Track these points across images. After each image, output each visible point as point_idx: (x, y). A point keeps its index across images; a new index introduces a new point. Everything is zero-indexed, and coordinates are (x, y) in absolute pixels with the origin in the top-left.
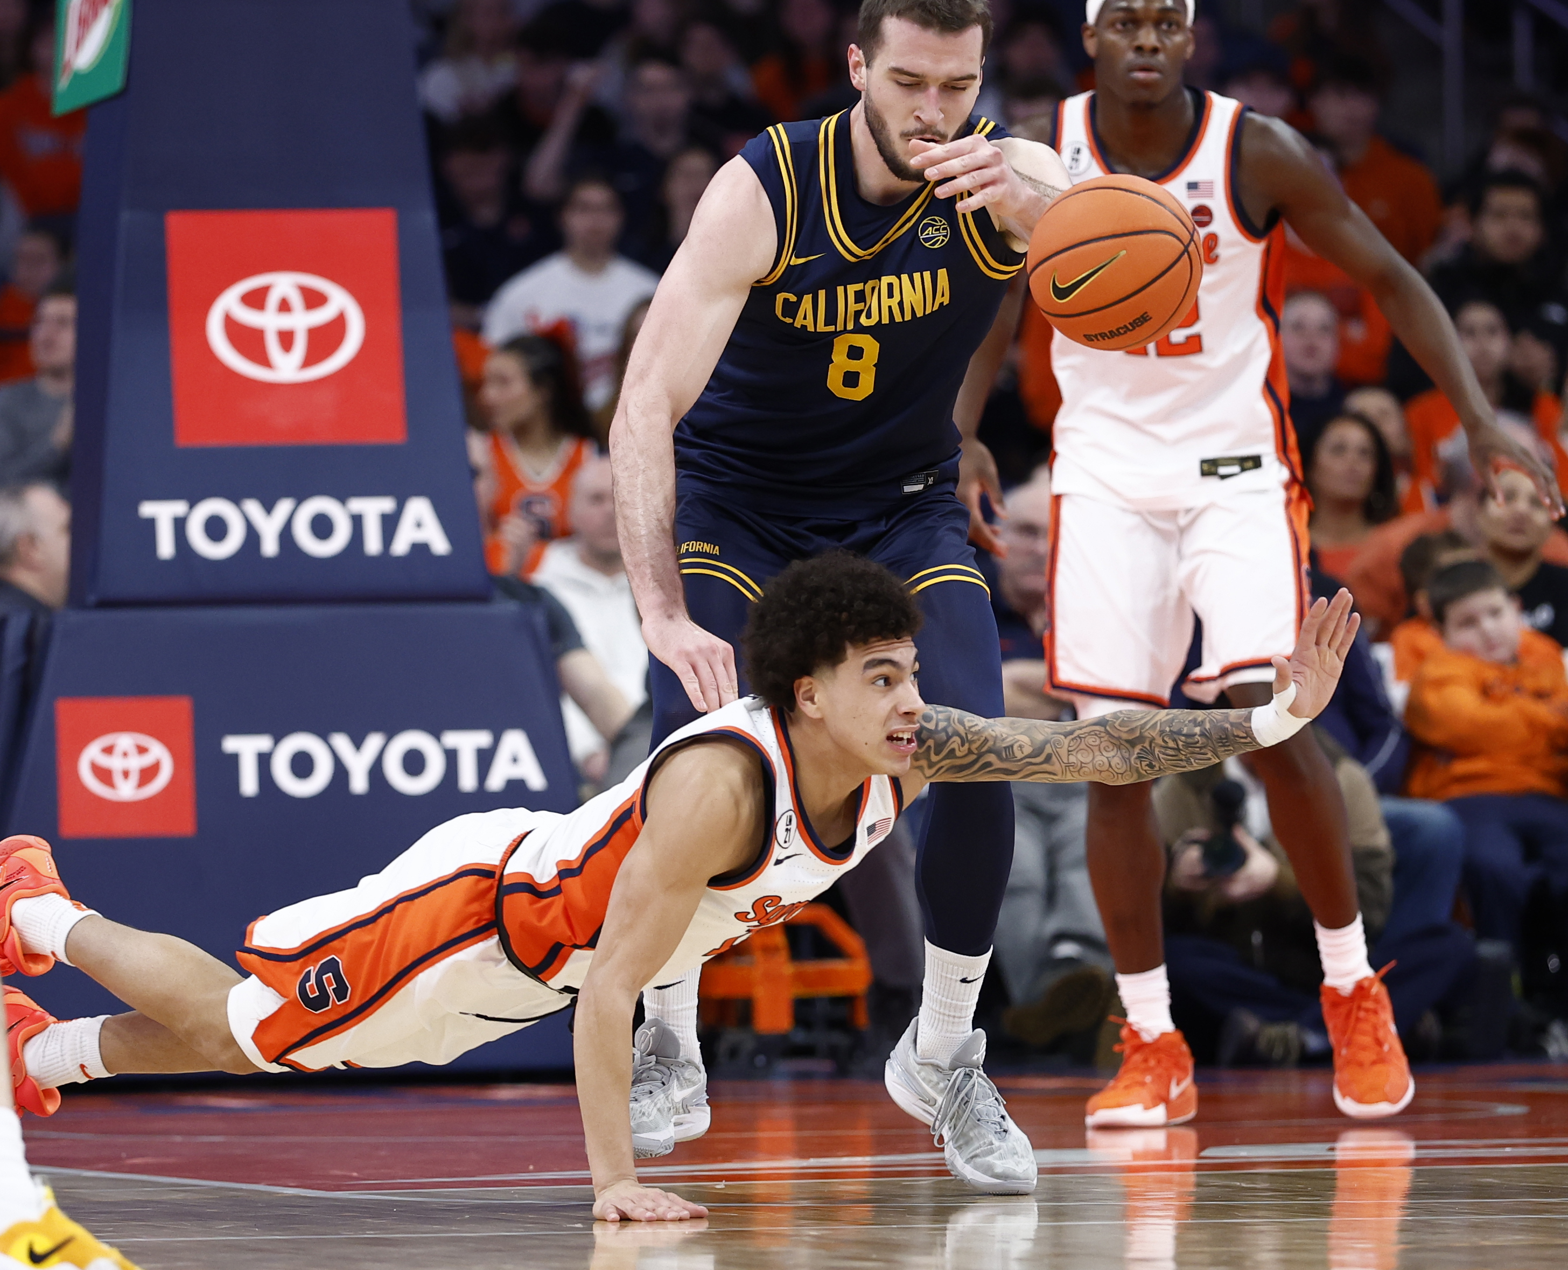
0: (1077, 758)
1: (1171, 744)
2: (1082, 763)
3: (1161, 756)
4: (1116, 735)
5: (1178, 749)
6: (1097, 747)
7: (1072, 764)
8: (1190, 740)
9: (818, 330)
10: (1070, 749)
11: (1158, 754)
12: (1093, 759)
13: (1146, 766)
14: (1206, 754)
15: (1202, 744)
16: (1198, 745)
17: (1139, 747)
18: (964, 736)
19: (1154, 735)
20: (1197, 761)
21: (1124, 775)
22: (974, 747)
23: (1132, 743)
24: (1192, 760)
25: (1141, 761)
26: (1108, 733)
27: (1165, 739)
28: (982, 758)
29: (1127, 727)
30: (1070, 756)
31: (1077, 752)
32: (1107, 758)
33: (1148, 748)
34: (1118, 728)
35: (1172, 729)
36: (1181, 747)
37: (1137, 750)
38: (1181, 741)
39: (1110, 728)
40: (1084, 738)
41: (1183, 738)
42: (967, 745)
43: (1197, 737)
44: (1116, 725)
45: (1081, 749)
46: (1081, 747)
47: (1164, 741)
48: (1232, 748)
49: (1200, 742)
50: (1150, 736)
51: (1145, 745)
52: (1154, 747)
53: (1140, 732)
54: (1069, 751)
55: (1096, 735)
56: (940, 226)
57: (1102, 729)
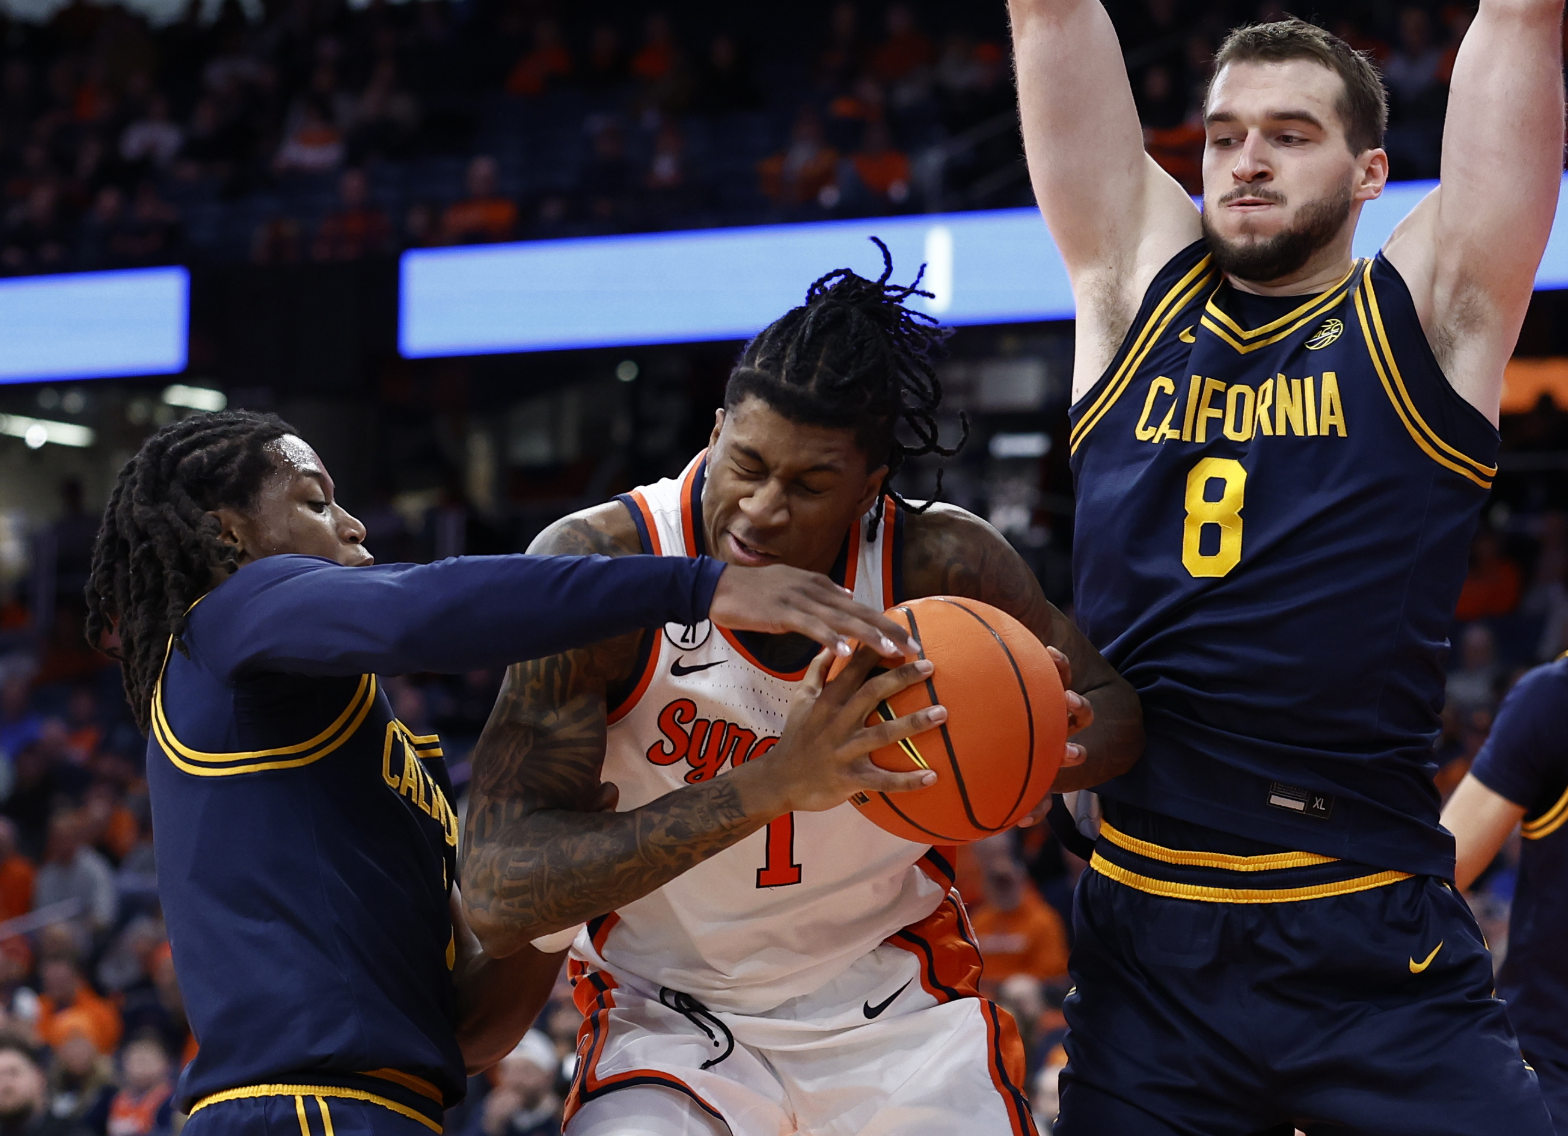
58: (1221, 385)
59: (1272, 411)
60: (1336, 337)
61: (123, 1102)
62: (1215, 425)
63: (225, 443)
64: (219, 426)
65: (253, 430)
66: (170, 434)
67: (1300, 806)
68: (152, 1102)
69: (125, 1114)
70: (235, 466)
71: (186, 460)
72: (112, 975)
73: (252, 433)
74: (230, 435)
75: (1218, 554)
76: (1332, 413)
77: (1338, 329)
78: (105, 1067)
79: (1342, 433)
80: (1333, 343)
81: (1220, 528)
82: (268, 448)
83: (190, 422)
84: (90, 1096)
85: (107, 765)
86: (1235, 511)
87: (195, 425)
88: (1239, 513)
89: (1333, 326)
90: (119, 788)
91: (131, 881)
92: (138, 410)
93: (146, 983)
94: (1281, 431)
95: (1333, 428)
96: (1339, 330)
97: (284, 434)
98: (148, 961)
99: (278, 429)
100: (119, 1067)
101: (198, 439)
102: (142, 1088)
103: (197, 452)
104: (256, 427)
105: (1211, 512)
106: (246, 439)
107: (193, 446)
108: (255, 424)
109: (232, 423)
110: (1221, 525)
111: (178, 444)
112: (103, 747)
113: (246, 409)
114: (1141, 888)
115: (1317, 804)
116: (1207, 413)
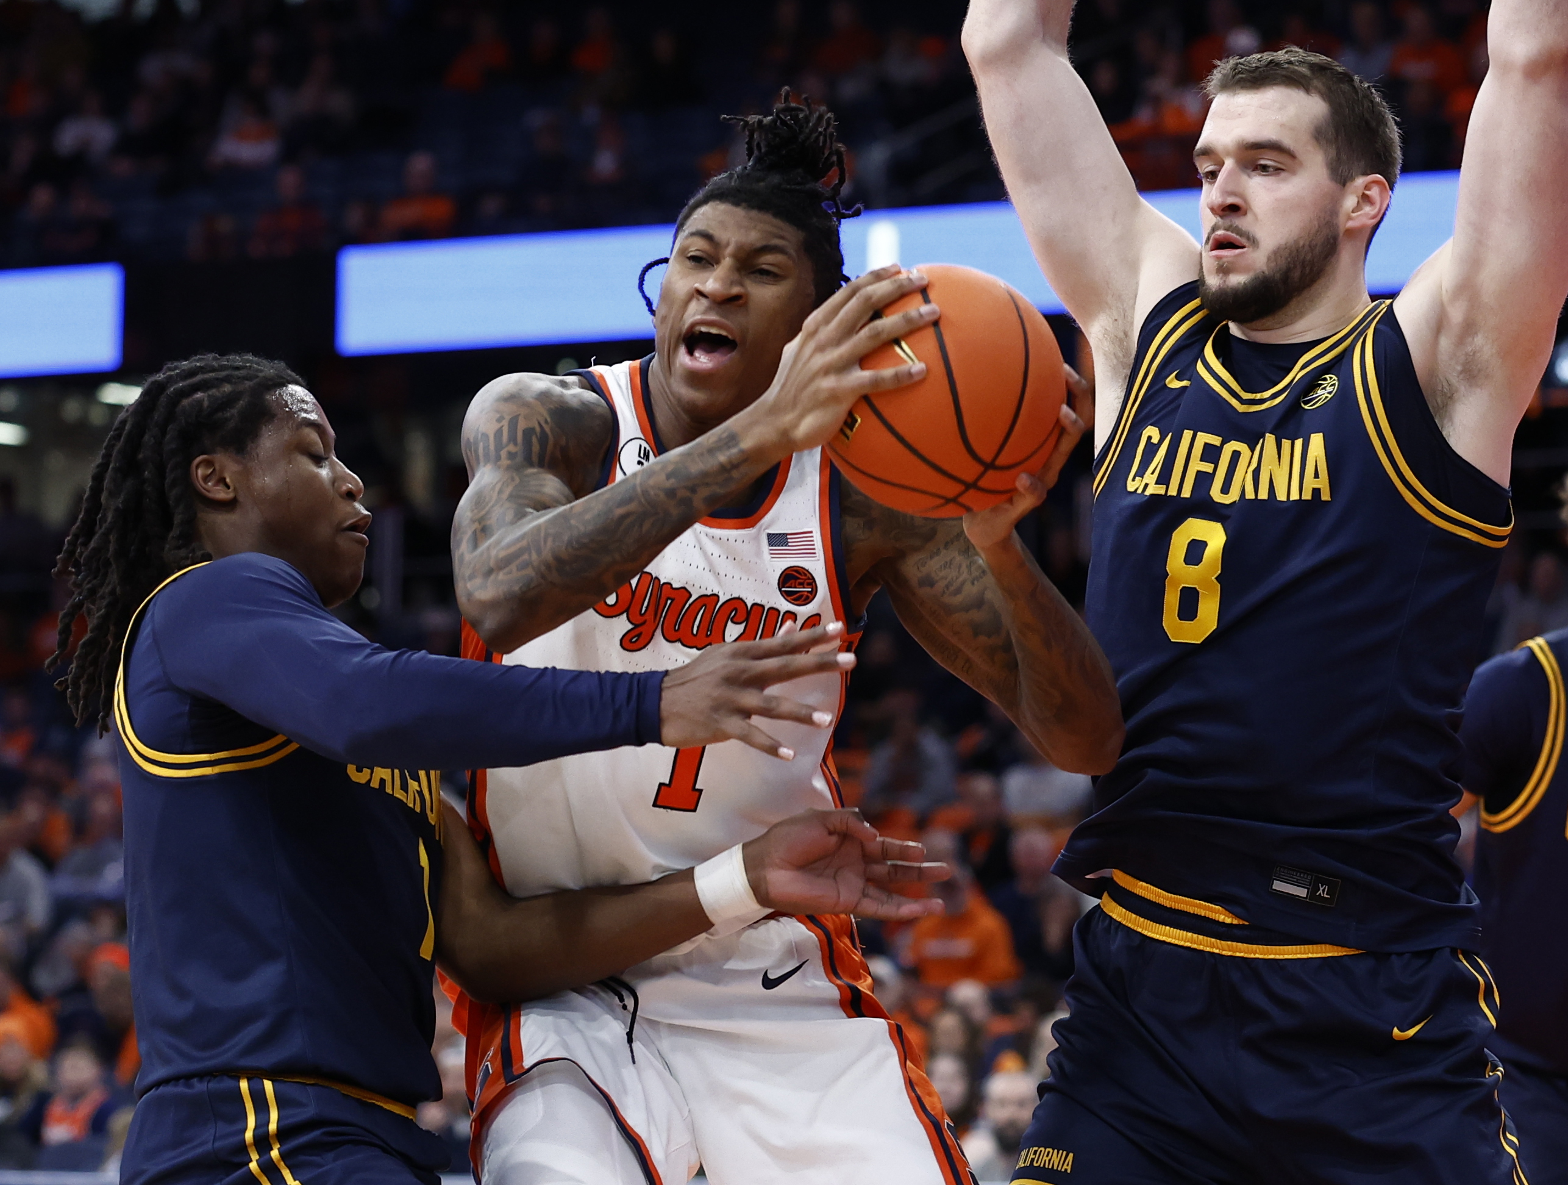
58: (1216, 440)
60: (1330, 396)
61: (57, 1108)
62: (1204, 480)
63: (227, 388)
64: (224, 370)
65: (257, 377)
66: (172, 373)
67: (1302, 892)
68: (86, 1108)
69: (60, 1120)
70: (234, 411)
71: (185, 402)
72: (45, 979)
73: (255, 381)
74: (234, 380)
75: (1196, 620)
76: (1316, 476)
77: (1333, 387)
78: (39, 1073)
79: (1326, 496)
80: (1325, 403)
81: (1198, 592)
82: (271, 397)
83: (195, 363)
84: (25, 1102)
85: (41, 767)
86: (1213, 576)
87: (200, 366)
88: (1216, 578)
89: (1329, 383)
90: (53, 791)
91: (66, 885)
92: (72, 409)
93: (80, 987)
94: (1263, 495)
95: (1316, 492)
96: (1334, 389)
97: (290, 384)
98: (82, 965)
99: (283, 378)
100: (53, 1072)
101: (200, 382)
102: (77, 1095)
103: (199, 395)
104: (261, 375)
105: (1191, 576)
106: (249, 386)
107: (196, 388)
108: (261, 371)
109: (237, 368)
110: (1199, 590)
111: (181, 385)
112: (38, 749)
113: (255, 355)
114: (1139, 930)
115: (1321, 891)
116: (1198, 465)
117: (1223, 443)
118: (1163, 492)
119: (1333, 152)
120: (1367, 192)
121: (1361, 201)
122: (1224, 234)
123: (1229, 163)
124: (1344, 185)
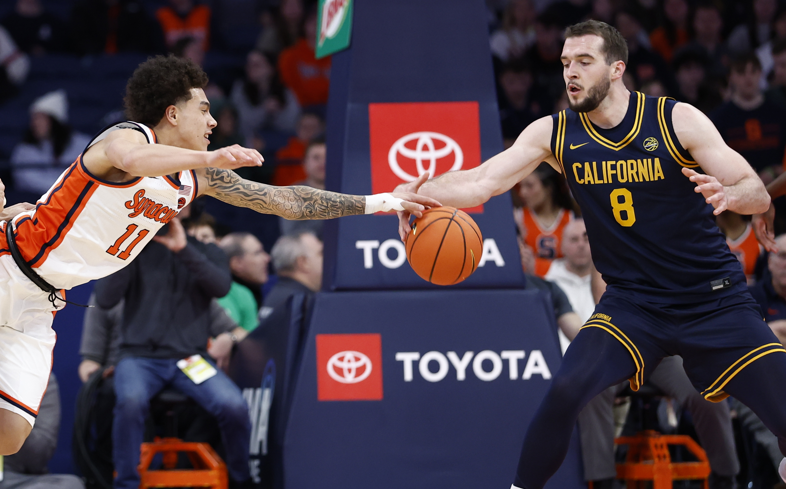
0: (277, 199)
1: (325, 204)
2: (279, 202)
3: (318, 208)
4: (299, 194)
5: (327, 207)
6: (287, 198)
7: (275, 201)
8: (334, 204)
9: (596, 183)
10: (276, 194)
11: (316, 207)
12: (284, 203)
13: (308, 212)
14: (338, 212)
15: (339, 206)
16: (337, 207)
17: (308, 202)
18: (230, 174)
19: (318, 199)
20: (332, 214)
21: (297, 214)
22: (232, 180)
23: (305, 200)
24: (331, 213)
25: (307, 209)
26: (294, 192)
27: (323, 201)
28: (236, 186)
29: (305, 192)
30: (275, 197)
31: (278, 197)
32: (291, 204)
33: (313, 204)
34: (301, 191)
35: (326, 197)
36: (329, 206)
37: (306, 203)
38: (330, 204)
39: (296, 190)
40: (283, 192)
41: (331, 202)
42: (229, 178)
43: (338, 203)
44: (300, 190)
45: (280, 196)
46: (280, 195)
47: (322, 202)
48: (351, 211)
49: (339, 205)
50: (315, 199)
51: (311, 202)
52: (316, 204)
53: (311, 196)
54: (275, 195)
55: (288, 192)
56: (654, 141)
57: (292, 190)
58: (614, 162)
59: (637, 173)
60: (657, 147)
62: (614, 177)
67: (722, 286)
75: (628, 220)
76: (658, 172)
79: (663, 178)
88: (632, 207)
94: (641, 180)
95: (659, 177)
105: (622, 207)
110: (626, 211)
115: (726, 283)
116: (610, 172)
117: (616, 163)
118: (602, 182)
119: (606, 56)
120: (618, 67)
121: (616, 69)
122: (572, 85)
123: (573, 62)
124: (610, 65)
